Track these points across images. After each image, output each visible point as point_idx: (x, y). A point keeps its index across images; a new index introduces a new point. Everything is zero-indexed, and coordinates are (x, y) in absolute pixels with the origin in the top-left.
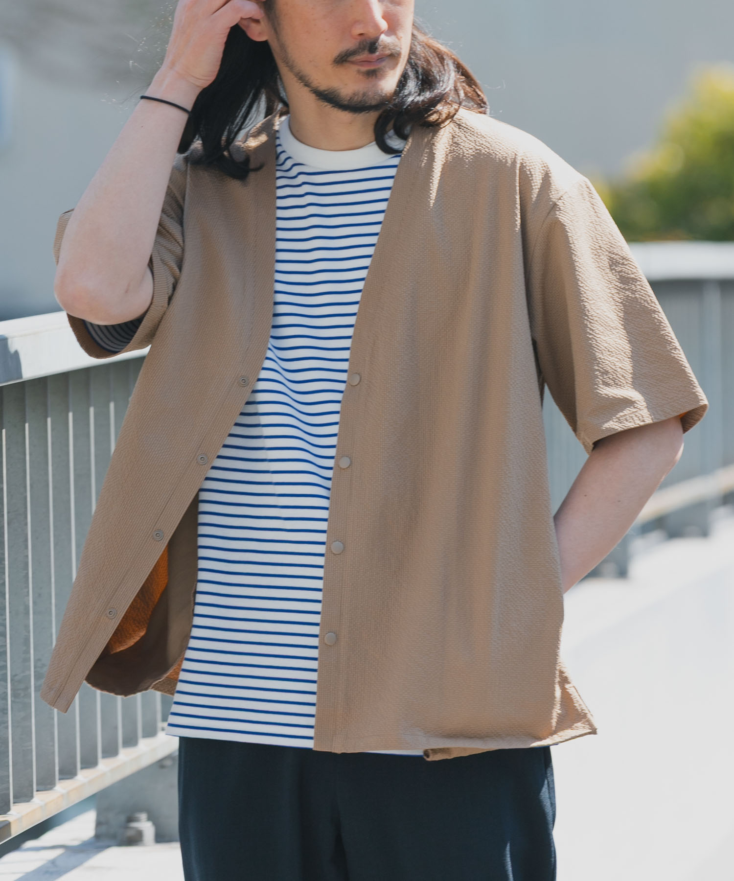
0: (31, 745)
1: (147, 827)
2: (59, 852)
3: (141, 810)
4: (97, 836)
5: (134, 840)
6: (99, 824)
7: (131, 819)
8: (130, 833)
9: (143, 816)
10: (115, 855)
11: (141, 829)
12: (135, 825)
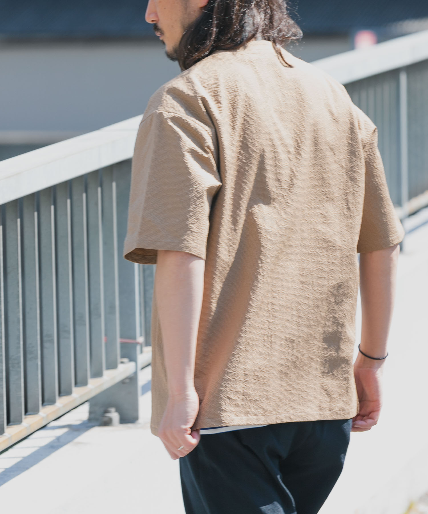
0: (21, 394)
1: (114, 416)
2: (65, 430)
3: (112, 406)
4: (90, 420)
5: (107, 423)
6: (90, 413)
7: (106, 412)
8: (105, 419)
9: (113, 410)
10: (97, 431)
11: (112, 417)
12: (108, 415)
